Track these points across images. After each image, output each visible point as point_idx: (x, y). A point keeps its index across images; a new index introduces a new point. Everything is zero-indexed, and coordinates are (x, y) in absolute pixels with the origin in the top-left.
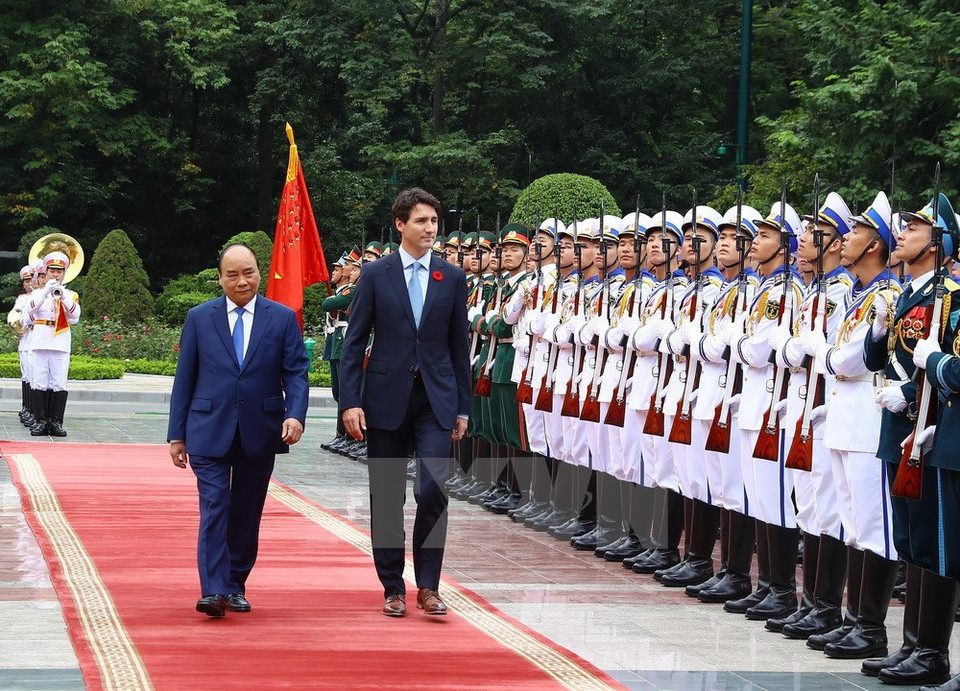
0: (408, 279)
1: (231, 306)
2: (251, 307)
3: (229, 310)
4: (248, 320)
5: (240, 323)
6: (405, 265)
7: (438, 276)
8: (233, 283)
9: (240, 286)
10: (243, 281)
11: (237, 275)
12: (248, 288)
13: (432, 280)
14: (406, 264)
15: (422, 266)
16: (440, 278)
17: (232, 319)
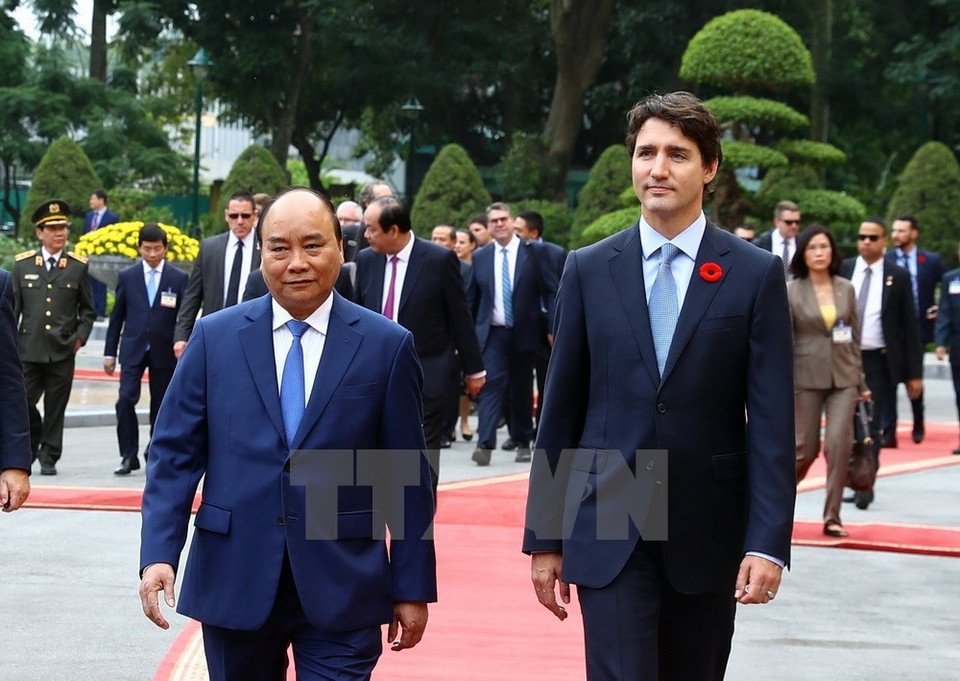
0: (649, 282)
1: (281, 315)
2: (319, 320)
3: (276, 325)
4: (314, 347)
5: (297, 352)
6: (648, 250)
7: (711, 272)
8: (279, 264)
9: (292, 271)
10: (297, 260)
11: (289, 248)
12: (310, 276)
13: (696, 280)
14: (648, 248)
15: (679, 253)
16: (717, 275)
17: (282, 343)
